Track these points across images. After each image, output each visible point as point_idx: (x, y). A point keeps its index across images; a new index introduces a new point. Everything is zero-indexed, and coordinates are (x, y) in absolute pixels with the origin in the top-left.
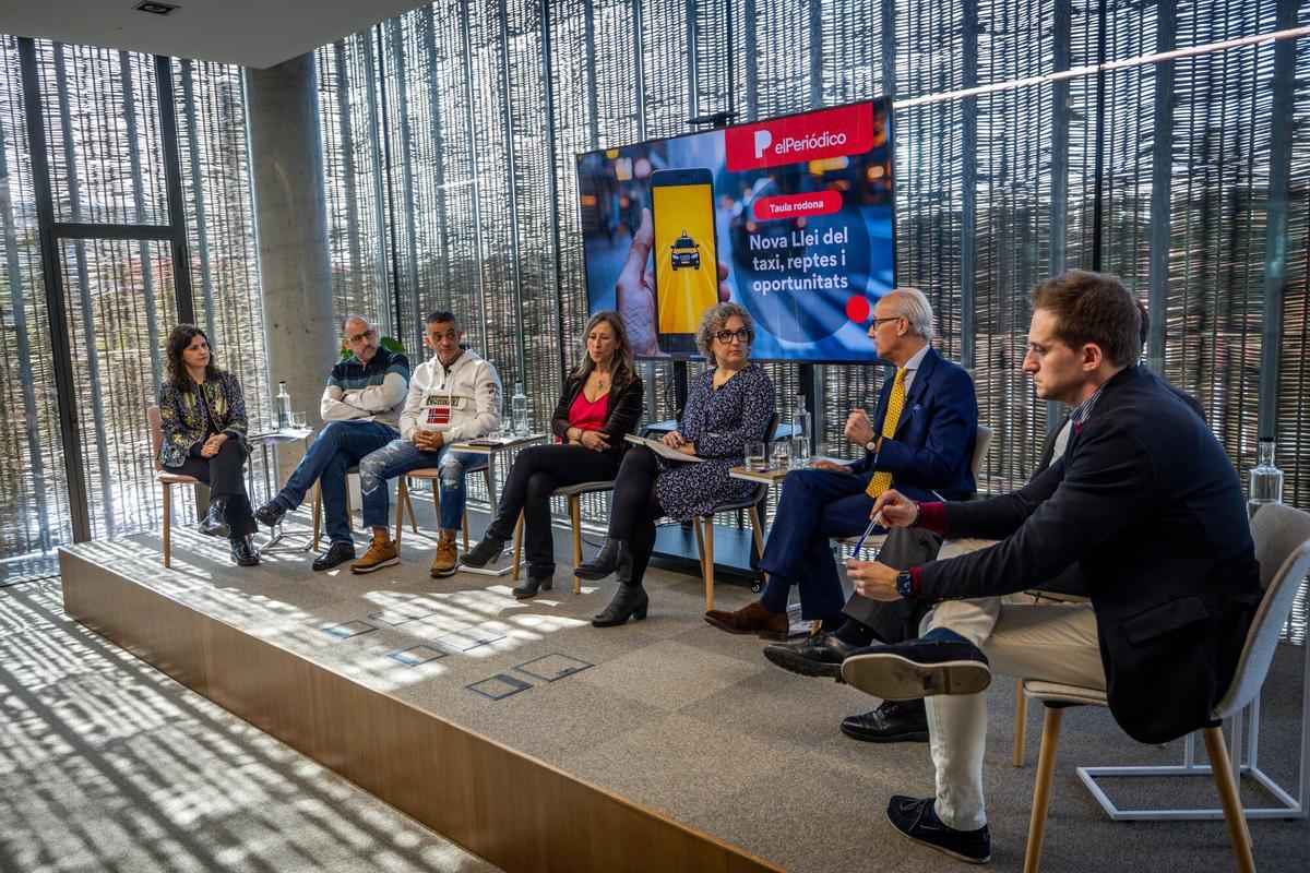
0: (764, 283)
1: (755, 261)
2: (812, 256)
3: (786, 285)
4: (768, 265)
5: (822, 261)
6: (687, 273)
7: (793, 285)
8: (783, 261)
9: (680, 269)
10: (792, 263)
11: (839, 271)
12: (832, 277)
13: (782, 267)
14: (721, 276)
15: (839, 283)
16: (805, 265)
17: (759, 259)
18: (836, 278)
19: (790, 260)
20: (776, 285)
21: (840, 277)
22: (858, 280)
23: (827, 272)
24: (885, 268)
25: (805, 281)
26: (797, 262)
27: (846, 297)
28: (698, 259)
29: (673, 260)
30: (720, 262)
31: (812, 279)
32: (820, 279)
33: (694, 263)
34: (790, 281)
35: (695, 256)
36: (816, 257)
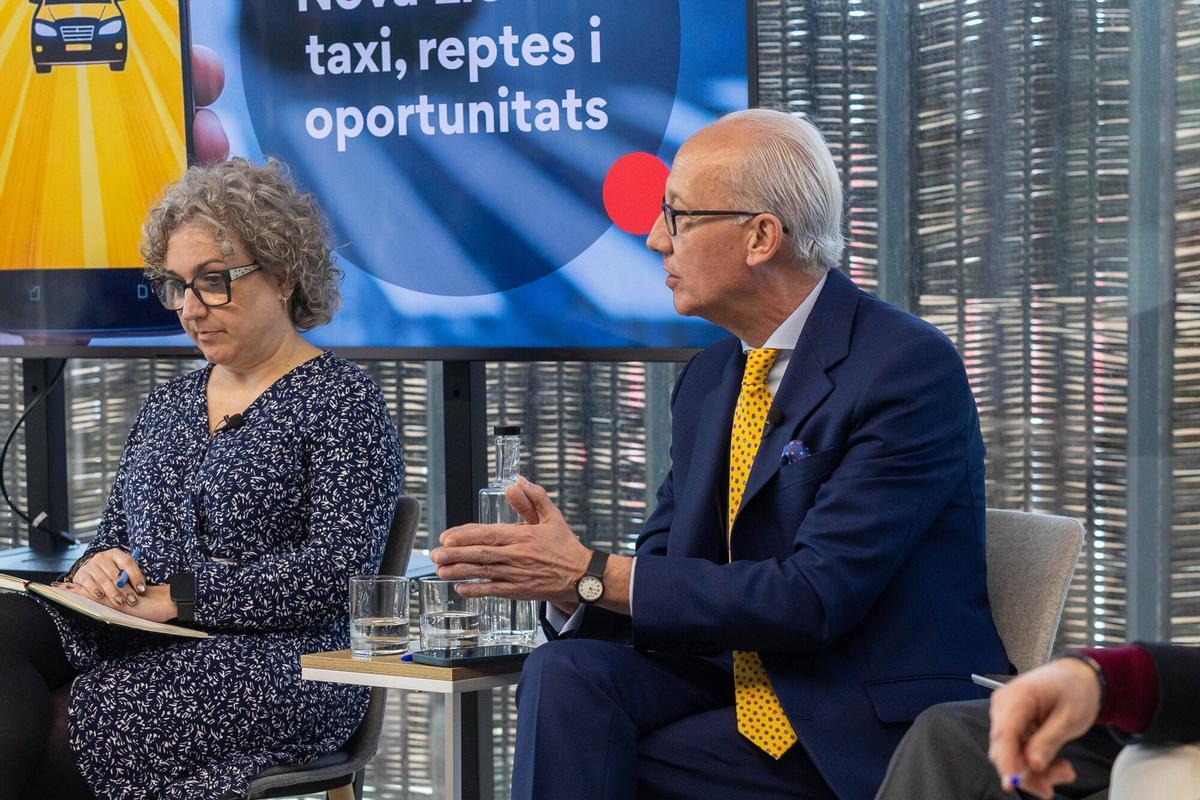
0: (342, 113)
1: (314, 48)
2: (496, 35)
3: (413, 120)
4: (355, 58)
5: (527, 49)
6: (83, 79)
7: (434, 119)
8: (405, 48)
9: (58, 68)
10: (433, 54)
11: (583, 78)
12: (559, 97)
13: (401, 65)
14: (197, 90)
15: (582, 114)
16: (475, 62)
17: (326, 41)
18: (571, 101)
19: (426, 46)
20: (380, 121)
21: (584, 96)
22: (641, 106)
23: (548, 82)
24: (726, 72)
25: (474, 108)
26: (449, 52)
27: (601, 160)
28: (122, 36)
29: (36, 39)
30: (199, 48)
31: (495, 102)
32: (521, 104)
33: (110, 50)
34: (424, 106)
35: (112, 29)
36: (508, 38)
